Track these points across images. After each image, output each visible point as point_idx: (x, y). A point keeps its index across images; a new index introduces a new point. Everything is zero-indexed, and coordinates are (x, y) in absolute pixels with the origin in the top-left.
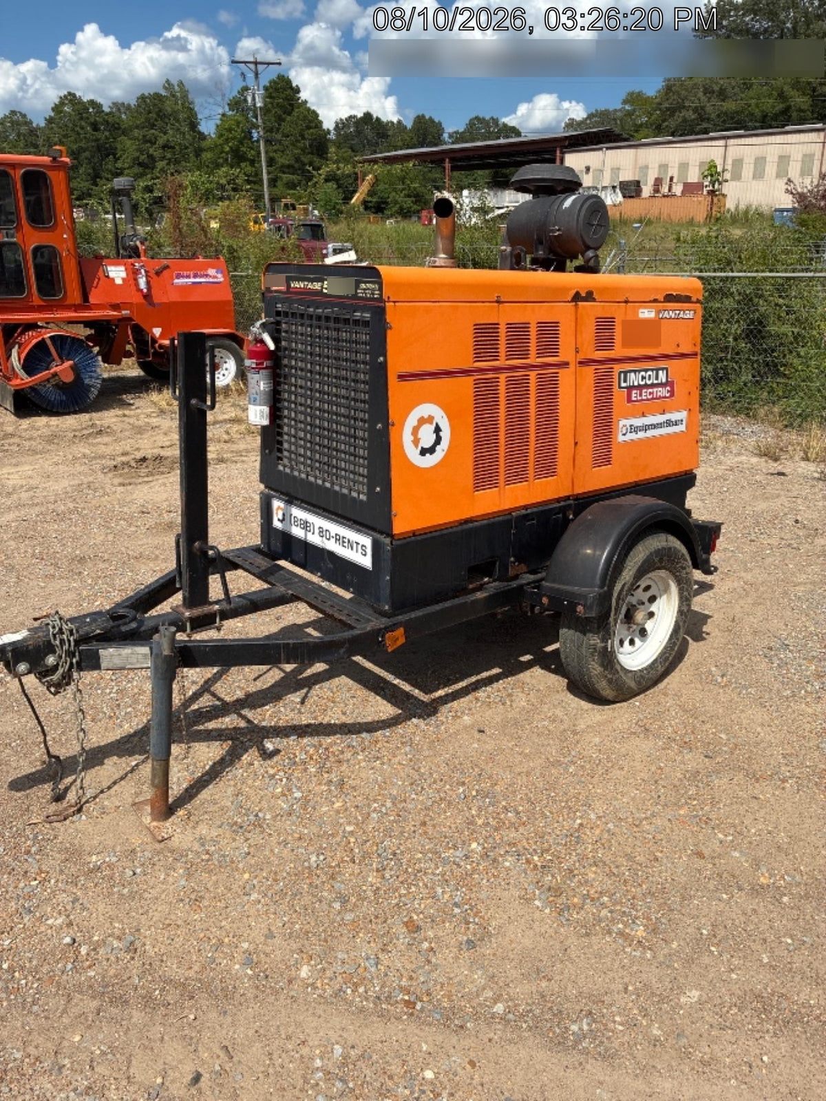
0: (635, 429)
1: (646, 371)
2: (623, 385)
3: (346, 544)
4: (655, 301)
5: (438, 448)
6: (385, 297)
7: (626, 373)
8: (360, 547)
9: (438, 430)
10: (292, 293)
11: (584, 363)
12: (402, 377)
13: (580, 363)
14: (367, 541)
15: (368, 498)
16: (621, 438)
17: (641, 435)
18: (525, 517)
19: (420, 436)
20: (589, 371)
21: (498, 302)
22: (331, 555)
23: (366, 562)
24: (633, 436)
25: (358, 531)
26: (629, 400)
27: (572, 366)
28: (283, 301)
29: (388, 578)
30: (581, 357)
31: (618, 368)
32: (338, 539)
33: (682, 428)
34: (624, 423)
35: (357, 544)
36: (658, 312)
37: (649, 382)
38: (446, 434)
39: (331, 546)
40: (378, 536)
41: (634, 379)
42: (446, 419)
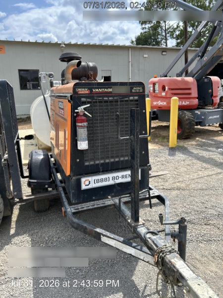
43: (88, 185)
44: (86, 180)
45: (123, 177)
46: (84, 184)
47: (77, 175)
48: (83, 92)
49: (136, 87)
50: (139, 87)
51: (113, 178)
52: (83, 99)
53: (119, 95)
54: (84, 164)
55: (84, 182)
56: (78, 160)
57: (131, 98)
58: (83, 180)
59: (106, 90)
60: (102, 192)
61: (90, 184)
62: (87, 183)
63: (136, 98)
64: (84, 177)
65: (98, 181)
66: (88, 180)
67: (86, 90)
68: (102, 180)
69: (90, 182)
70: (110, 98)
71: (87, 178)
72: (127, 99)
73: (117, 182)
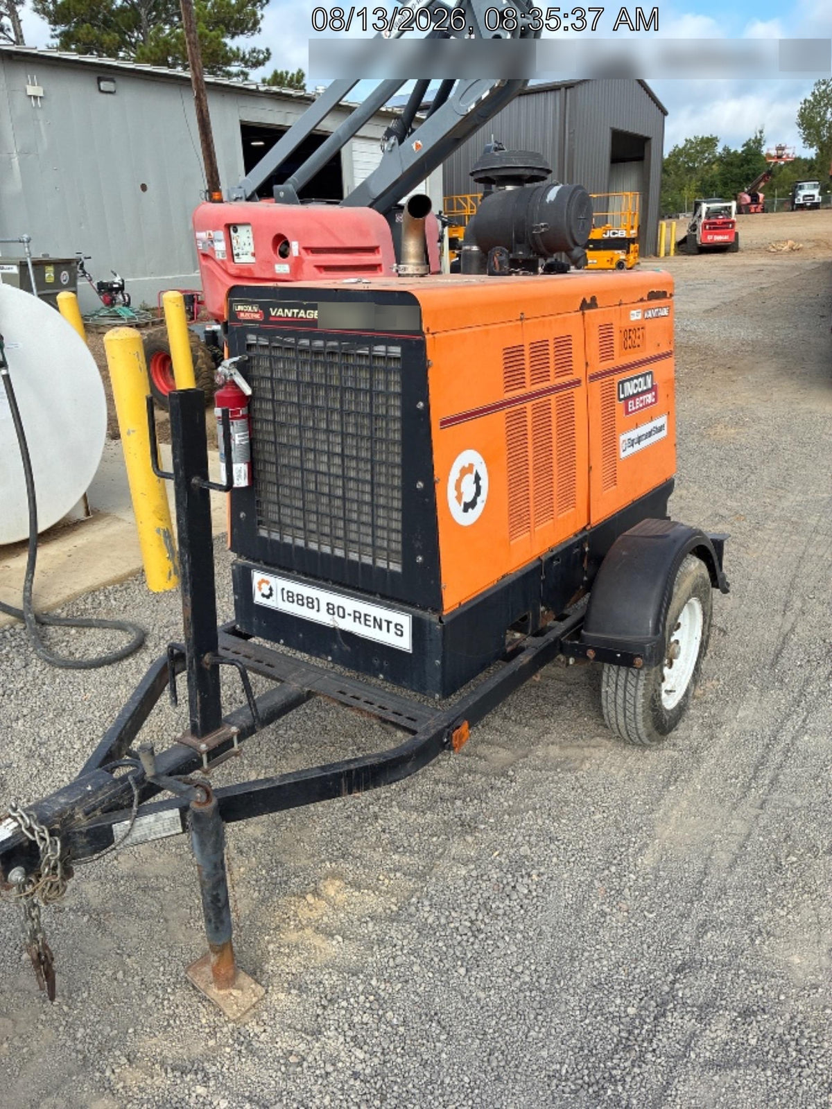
0: (632, 443)
1: (637, 378)
2: (622, 396)
3: (371, 623)
4: (642, 300)
5: (479, 499)
6: (424, 329)
7: (622, 383)
8: (392, 626)
9: (477, 478)
10: (272, 323)
11: (593, 378)
12: (445, 423)
13: (591, 378)
14: (405, 620)
15: (403, 568)
16: (623, 455)
17: (637, 447)
18: (552, 559)
19: (462, 490)
20: (597, 384)
21: (521, 319)
22: (349, 636)
23: (404, 643)
24: (630, 451)
25: (389, 607)
26: (627, 413)
27: (583, 383)
28: (258, 332)
29: (438, 662)
30: (591, 372)
31: (618, 378)
32: (357, 616)
33: (664, 433)
34: (623, 438)
35: (389, 622)
36: (645, 311)
37: (640, 390)
38: (484, 483)
39: (347, 625)
40: (420, 612)
41: (630, 389)
42: (484, 465)
43: (267, 597)
44: (263, 581)
46: (260, 588)
48: (247, 316)
51: (331, 609)
53: (341, 336)
54: (256, 530)
55: (260, 583)
57: (379, 349)
58: (257, 576)
60: (301, 635)
61: (271, 595)
62: (265, 589)
63: (395, 350)
64: (260, 569)
65: (291, 597)
66: (268, 583)
67: (255, 309)
69: (271, 590)
70: (316, 343)
71: (265, 577)
72: (365, 351)
73: (340, 627)
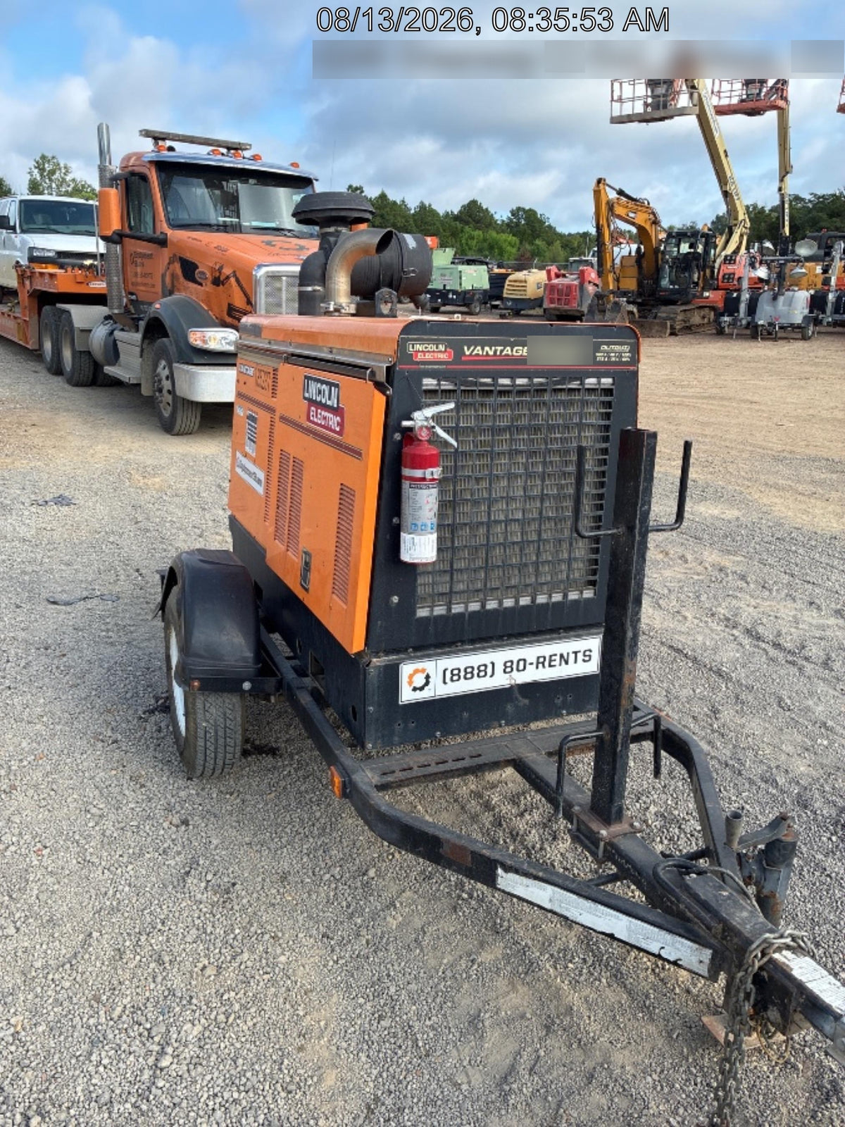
43: (421, 689)
44: (416, 671)
45: (540, 662)
46: (410, 683)
47: (387, 653)
48: (428, 357)
49: (608, 344)
50: (621, 344)
51: (508, 667)
52: (429, 383)
53: (550, 372)
54: (414, 613)
55: (411, 677)
56: (395, 599)
57: (591, 382)
58: (406, 669)
59: (508, 351)
60: (465, 715)
61: (427, 683)
62: (419, 680)
63: (606, 381)
64: (411, 658)
65: (456, 675)
66: (423, 671)
67: (442, 348)
68: (469, 673)
69: (428, 677)
70: (520, 381)
71: (419, 665)
72: (575, 385)
73: (519, 681)
